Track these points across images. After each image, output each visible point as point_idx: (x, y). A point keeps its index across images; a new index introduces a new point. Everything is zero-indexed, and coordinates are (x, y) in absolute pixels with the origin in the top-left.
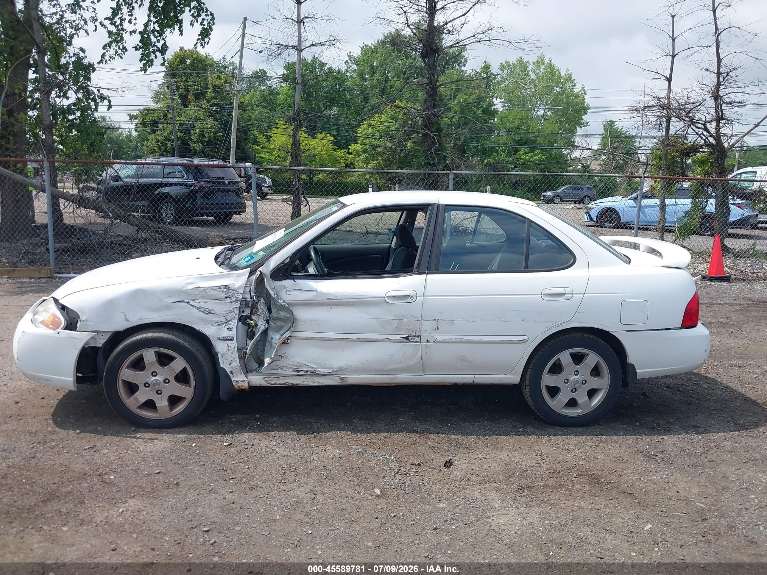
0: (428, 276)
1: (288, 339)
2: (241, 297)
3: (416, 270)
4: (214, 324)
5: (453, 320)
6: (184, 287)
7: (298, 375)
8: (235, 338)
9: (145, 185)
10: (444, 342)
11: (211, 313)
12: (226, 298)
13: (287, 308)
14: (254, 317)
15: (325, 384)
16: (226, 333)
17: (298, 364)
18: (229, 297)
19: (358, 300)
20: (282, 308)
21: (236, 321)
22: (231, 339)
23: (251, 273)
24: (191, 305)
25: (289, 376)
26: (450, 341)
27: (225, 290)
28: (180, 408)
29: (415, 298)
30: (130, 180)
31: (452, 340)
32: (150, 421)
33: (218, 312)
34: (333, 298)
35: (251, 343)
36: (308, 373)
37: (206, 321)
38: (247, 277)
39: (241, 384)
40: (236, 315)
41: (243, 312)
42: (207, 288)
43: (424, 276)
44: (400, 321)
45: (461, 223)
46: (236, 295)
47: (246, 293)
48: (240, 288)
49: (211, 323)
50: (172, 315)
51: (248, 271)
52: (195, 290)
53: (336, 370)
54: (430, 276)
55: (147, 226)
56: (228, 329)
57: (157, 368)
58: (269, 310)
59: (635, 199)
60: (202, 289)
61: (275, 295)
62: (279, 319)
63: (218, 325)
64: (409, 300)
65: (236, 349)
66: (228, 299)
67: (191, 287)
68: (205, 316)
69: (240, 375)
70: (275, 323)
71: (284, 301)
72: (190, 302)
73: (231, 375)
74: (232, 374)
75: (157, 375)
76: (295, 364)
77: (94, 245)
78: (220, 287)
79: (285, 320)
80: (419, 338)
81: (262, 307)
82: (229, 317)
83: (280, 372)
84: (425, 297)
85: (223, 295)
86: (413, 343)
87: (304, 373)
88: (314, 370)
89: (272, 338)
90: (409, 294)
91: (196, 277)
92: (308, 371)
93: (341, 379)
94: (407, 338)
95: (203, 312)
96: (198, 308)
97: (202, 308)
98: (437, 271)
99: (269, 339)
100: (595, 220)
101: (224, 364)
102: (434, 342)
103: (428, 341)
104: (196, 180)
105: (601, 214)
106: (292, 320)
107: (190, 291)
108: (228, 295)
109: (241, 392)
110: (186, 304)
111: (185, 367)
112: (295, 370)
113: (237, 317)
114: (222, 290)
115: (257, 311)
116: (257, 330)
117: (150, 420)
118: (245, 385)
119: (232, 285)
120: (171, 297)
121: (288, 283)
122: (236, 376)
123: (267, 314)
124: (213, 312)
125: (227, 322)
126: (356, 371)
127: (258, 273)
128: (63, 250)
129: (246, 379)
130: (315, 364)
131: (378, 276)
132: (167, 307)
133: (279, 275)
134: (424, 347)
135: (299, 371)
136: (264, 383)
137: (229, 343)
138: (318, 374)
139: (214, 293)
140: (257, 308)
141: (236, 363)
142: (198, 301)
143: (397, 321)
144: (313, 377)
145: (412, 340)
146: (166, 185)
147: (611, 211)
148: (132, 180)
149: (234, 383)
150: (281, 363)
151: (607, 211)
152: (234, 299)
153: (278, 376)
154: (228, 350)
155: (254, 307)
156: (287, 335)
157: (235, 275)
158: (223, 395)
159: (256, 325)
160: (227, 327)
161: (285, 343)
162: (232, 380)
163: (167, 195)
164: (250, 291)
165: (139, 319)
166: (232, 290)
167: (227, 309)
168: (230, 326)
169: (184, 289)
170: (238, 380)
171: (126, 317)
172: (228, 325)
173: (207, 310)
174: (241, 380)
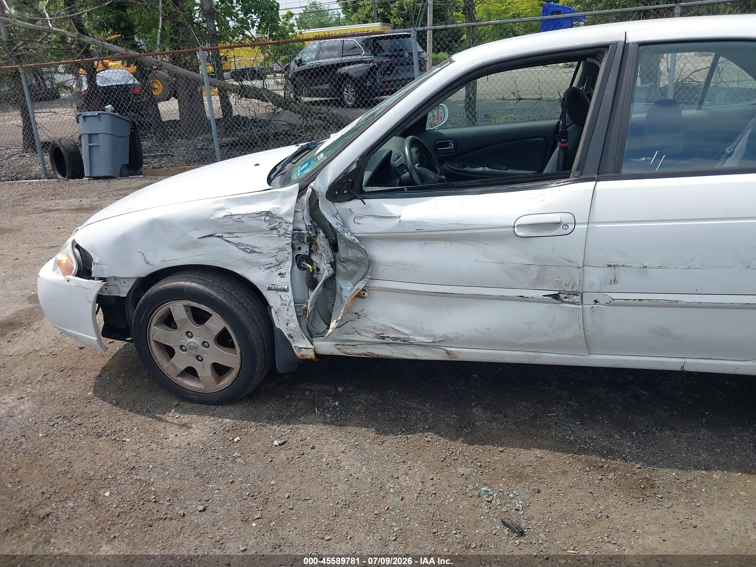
0: (599, 183)
1: (363, 290)
2: (291, 229)
3: (577, 174)
4: (262, 268)
5: (645, 267)
6: (212, 215)
7: (383, 343)
8: (290, 289)
9: (327, 66)
10: (626, 304)
11: (254, 252)
12: (272, 229)
13: (357, 245)
14: (314, 258)
15: (424, 358)
16: (277, 281)
17: (383, 327)
18: (274, 228)
19: (468, 232)
20: (351, 244)
21: (289, 263)
22: (284, 290)
23: (302, 191)
24: (226, 240)
25: (371, 343)
26: (640, 304)
27: (267, 218)
28: (227, 381)
29: (571, 227)
30: (311, 62)
31: (644, 302)
32: (193, 395)
33: (264, 250)
34: (426, 229)
35: (312, 294)
36: (398, 341)
37: (251, 263)
38: (295, 198)
39: (304, 352)
40: (288, 254)
41: (300, 249)
42: (243, 215)
43: (590, 185)
44: (543, 266)
45: (691, 77)
46: (284, 226)
47: (299, 222)
48: (288, 214)
49: (258, 265)
50: (202, 255)
51: (295, 188)
52: (227, 220)
53: (439, 340)
54: (602, 185)
55: (309, 112)
56: (280, 274)
57: (192, 326)
58: (334, 247)
60: (236, 217)
61: (337, 224)
62: (348, 260)
63: (268, 268)
64: (560, 230)
65: (292, 304)
66: (274, 232)
67: (221, 214)
68: (248, 256)
69: (302, 340)
70: (344, 267)
71: (352, 234)
72: (225, 236)
73: (289, 339)
74: (292, 337)
75: (192, 336)
76: (379, 327)
77: (255, 138)
78: (260, 214)
79: (358, 262)
80: (579, 297)
81: (322, 243)
82: (280, 257)
83: (357, 338)
84: (591, 225)
85: (265, 226)
86: (568, 305)
87: (391, 341)
88: (405, 337)
89: (341, 289)
90: (559, 220)
91: (228, 200)
92: (397, 339)
93: (448, 352)
94: (556, 297)
95: (243, 250)
96: (237, 245)
97: (242, 244)
98: (618, 176)
99: (338, 290)
101: (279, 324)
102: (608, 304)
103: (596, 302)
104: (375, 55)
106: (367, 263)
107: (221, 221)
108: (273, 225)
109: (306, 362)
110: (219, 239)
111: (225, 327)
112: (378, 336)
113: (290, 257)
114: (263, 218)
115: (317, 249)
116: (320, 276)
117: (196, 393)
118: (311, 354)
119: (277, 211)
120: (197, 229)
121: (355, 205)
122: (298, 341)
123: (330, 254)
124: (257, 250)
125: (279, 264)
126: (470, 342)
127: (309, 190)
128: (232, 145)
129: (310, 346)
130: (408, 328)
131: (505, 187)
132: (193, 245)
133: (341, 192)
134: (588, 312)
135: (383, 338)
136: (336, 352)
137: (283, 294)
138: (412, 344)
139: (253, 223)
140: (316, 245)
141: (294, 324)
142: (235, 234)
143: (537, 268)
144: (407, 348)
145: (566, 300)
146: (344, 65)
148: (314, 62)
149: (295, 351)
150: (358, 324)
152: (282, 232)
153: (355, 343)
154: (283, 304)
155: (311, 241)
156: (361, 285)
157: (280, 195)
158: (280, 366)
159: (318, 269)
160: (278, 272)
161: (360, 296)
162: (293, 346)
163: (346, 76)
164: (304, 218)
165: (163, 261)
166: (278, 218)
167: (276, 246)
168: (282, 271)
169: (212, 218)
170: (300, 346)
171: (145, 259)
172: (280, 269)
173: (248, 247)
174: (305, 347)
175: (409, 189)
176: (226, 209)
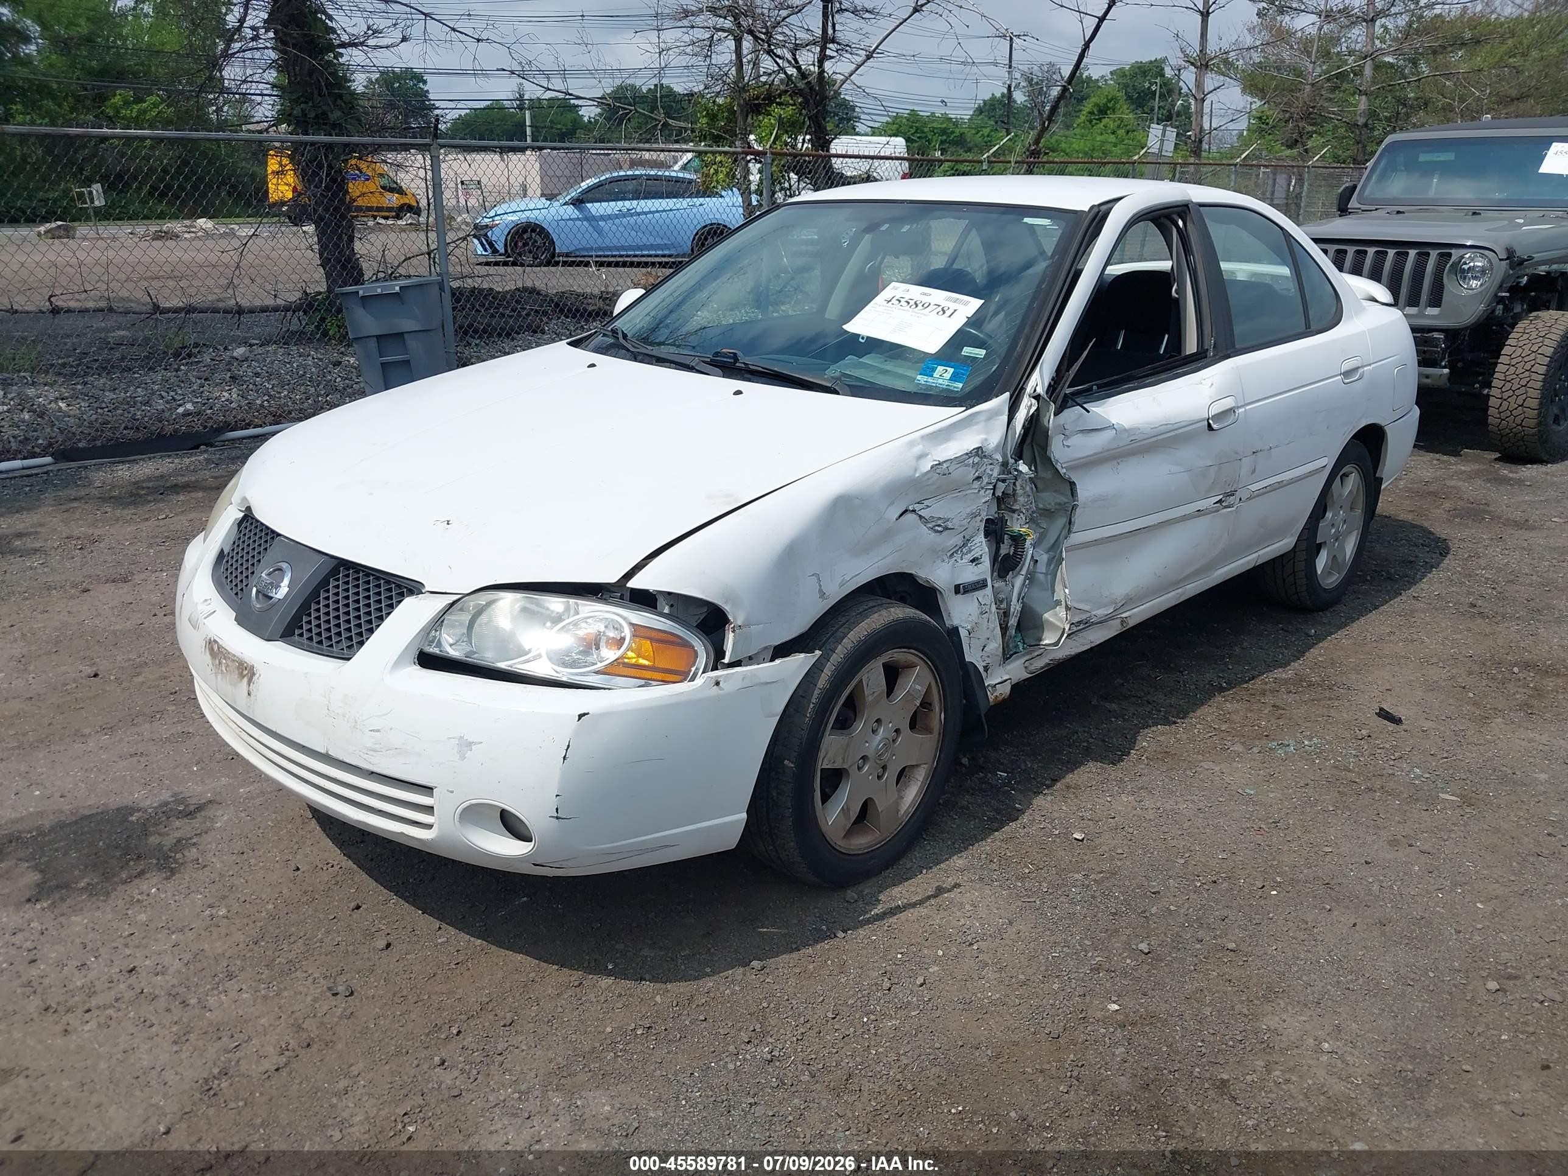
2: (995, 473)
4: (946, 557)
6: (915, 471)
8: (989, 581)
10: (1258, 495)
11: (946, 529)
12: (974, 480)
13: (1067, 480)
15: (1097, 642)
16: (970, 574)
18: (979, 478)
21: (982, 537)
22: (982, 585)
24: (919, 516)
26: (1264, 492)
27: (976, 460)
33: (956, 522)
36: (1081, 627)
37: (937, 552)
38: (1004, 421)
39: (998, 691)
40: (981, 522)
42: (952, 461)
44: (1220, 466)
46: (989, 469)
48: (997, 448)
49: (942, 553)
50: (892, 553)
51: (1003, 403)
53: (1119, 605)
56: (973, 561)
59: (578, 202)
60: (945, 465)
64: (1233, 417)
65: (993, 608)
66: (977, 484)
67: (926, 466)
68: (936, 538)
69: (999, 669)
71: (1062, 465)
72: (918, 508)
73: (984, 675)
74: (987, 671)
75: (880, 726)
78: (969, 454)
79: (1054, 512)
80: (1234, 497)
82: (971, 530)
85: (970, 476)
86: (1225, 510)
87: (1075, 629)
88: (1088, 615)
90: (1232, 406)
92: (1080, 623)
93: (1122, 621)
94: (1221, 502)
95: (934, 529)
96: (929, 522)
97: (933, 519)
98: (1235, 349)
100: (502, 251)
101: (971, 653)
103: (1240, 499)
105: (513, 238)
106: (1072, 506)
108: (980, 472)
110: (913, 516)
113: (983, 526)
114: (971, 460)
118: (1006, 691)
119: (986, 444)
120: (894, 503)
121: (1069, 416)
122: (991, 674)
124: (948, 524)
125: (965, 544)
126: (1144, 596)
129: (1006, 676)
130: (1089, 601)
132: (890, 533)
136: (1025, 675)
137: (979, 594)
138: (1093, 624)
139: (959, 473)
142: (929, 502)
143: (1216, 468)
144: (1085, 634)
145: (1226, 504)
147: (533, 231)
149: (989, 694)
151: (525, 231)
152: (985, 481)
153: (1042, 650)
154: (981, 613)
155: (1008, 493)
157: (983, 417)
160: (970, 557)
162: (987, 685)
165: (840, 586)
166: (986, 457)
167: (968, 510)
168: (976, 553)
169: (917, 475)
170: (994, 683)
171: (820, 586)
172: (970, 551)
173: (939, 522)
174: (1000, 680)
175: (1099, 387)
176: (928, 455)
